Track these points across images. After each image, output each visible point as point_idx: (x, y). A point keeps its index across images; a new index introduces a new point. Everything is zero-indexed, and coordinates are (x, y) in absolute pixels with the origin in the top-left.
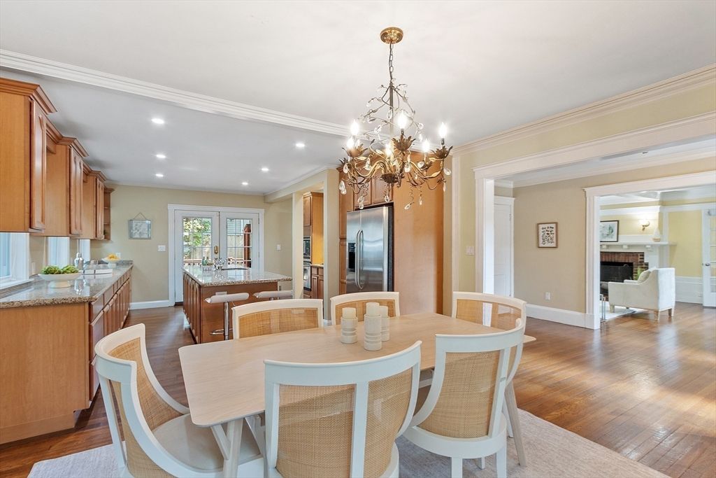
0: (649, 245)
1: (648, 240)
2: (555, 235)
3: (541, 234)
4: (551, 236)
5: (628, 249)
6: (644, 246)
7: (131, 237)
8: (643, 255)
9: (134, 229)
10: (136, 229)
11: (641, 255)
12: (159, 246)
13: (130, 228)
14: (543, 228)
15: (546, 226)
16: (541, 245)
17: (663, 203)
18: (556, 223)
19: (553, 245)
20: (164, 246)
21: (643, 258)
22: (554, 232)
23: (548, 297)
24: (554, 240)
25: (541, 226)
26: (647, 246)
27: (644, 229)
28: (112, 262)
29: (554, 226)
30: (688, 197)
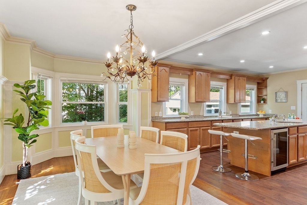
7: (276, 101)
9: (278, 97)
10: (279, 97)
12: (292, 107)
13: (276, 96)
20: (295, 107)
28: (262, 115)
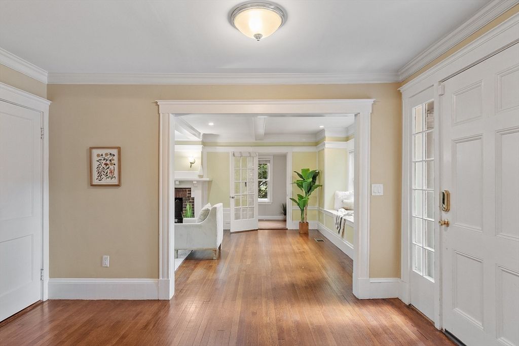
0: (195, 181)
1: (193, 176)
2: (116, 167)
3: (95, 164)
4: (111, 167)
5: (180, 185)
6: (191, 182)
8: (190, 191)
11: (188, 191)
14: (98, 155)
15: (104, 152)
16: (95, 182)
17: (204, 144)
18: (119, 149)
19: (115, 181)
21: (190, 194)
22: (116, 161)
23: (107, 263)
24: (116, 174)
25: (95, 152)
26: (194, 182)
27: (191, 166)
29: (115, 152)
30: (219, 140)
